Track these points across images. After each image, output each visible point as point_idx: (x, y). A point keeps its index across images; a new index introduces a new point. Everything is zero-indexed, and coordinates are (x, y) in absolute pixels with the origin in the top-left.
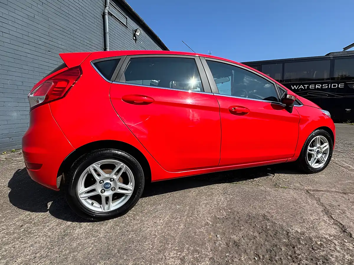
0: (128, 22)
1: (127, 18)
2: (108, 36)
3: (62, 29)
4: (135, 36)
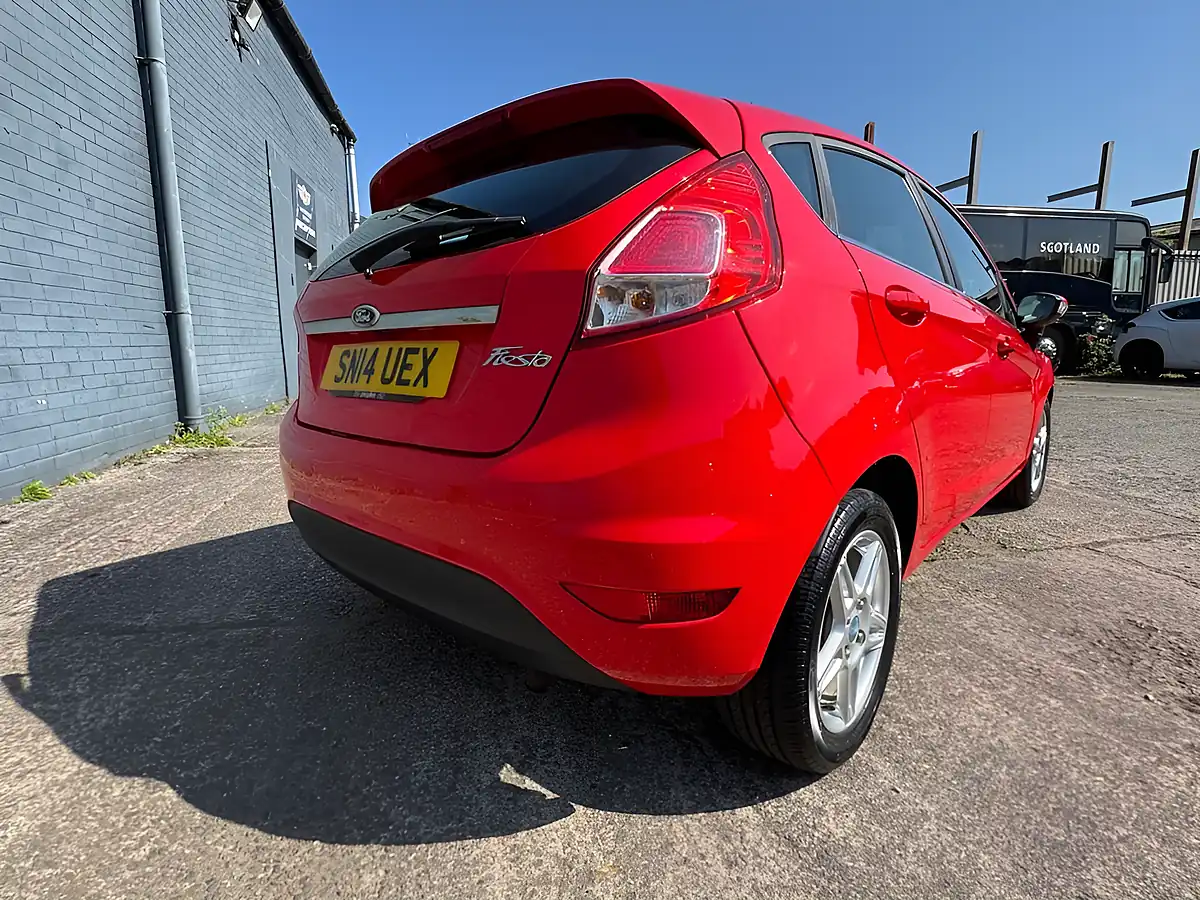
4: (235, 26)
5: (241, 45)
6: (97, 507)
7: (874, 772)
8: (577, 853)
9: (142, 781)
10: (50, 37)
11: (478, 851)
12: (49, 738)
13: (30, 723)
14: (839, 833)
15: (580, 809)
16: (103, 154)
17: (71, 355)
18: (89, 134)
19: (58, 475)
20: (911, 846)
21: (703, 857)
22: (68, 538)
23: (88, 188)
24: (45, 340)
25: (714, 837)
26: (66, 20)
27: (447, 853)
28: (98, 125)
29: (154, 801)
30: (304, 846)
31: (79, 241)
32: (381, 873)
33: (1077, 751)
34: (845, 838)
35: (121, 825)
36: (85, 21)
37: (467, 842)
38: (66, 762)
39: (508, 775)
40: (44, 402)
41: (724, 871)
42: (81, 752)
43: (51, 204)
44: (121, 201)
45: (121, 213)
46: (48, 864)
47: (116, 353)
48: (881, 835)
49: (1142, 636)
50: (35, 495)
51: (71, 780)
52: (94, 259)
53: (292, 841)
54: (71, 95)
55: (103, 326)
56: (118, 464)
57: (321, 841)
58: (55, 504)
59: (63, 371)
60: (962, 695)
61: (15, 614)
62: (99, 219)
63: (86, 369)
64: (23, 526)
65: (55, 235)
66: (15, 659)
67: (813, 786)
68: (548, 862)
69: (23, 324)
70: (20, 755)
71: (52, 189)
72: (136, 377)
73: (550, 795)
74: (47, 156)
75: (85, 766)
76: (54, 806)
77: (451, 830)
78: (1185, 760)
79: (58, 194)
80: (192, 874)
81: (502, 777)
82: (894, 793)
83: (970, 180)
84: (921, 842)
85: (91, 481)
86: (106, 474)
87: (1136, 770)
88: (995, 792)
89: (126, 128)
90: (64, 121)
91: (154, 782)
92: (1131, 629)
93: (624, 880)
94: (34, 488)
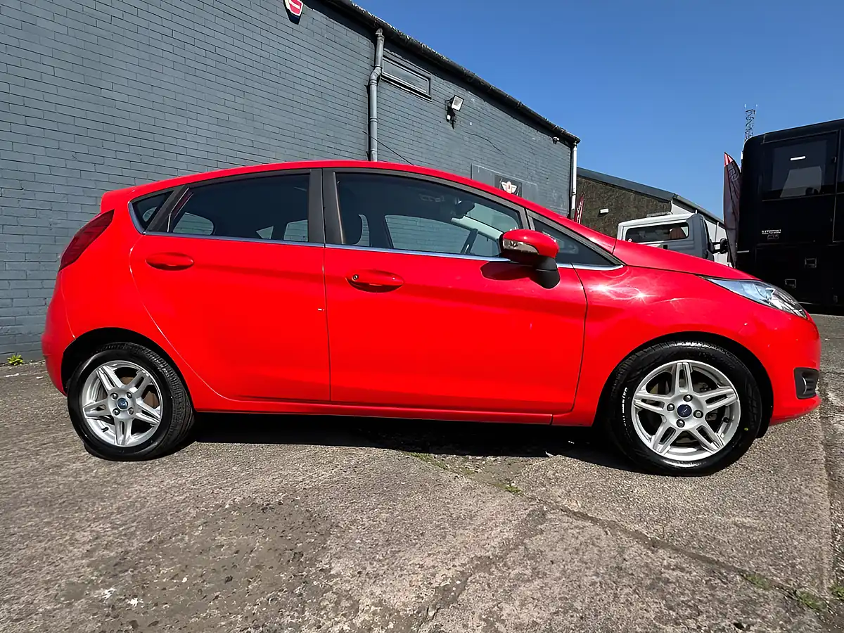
0: (432, 86)
1: (429, 79)
2: (375, 125)
3: (277, 130)
4: (451, 112)
5: (452, 122)
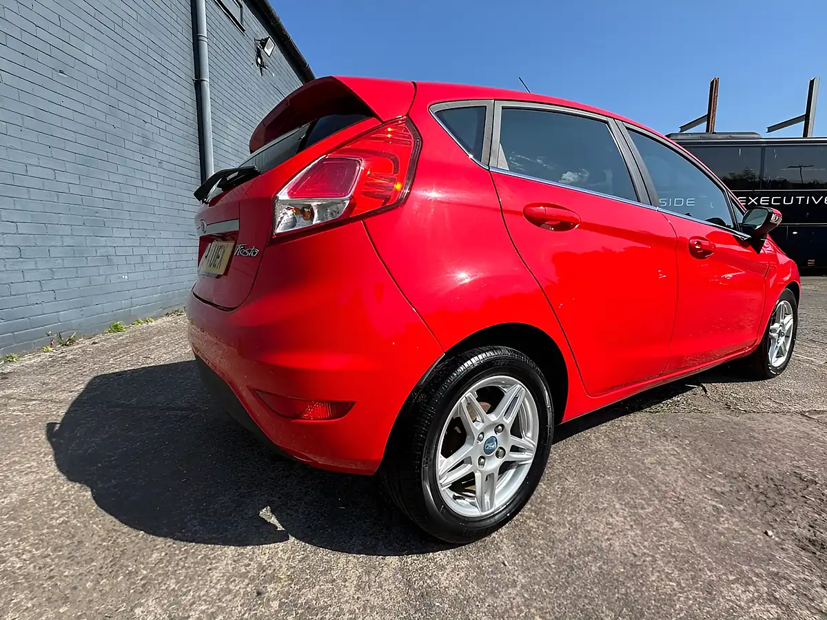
0: (244, 16)
1: (241, 7)
2: (206, 46)
4: (259, 55)
5: (262, 66)
6: (146, 337)
7: (500, 549)
8: (273, 564)
9: (79, 485)
10: (142, 72)
11: (219, 552)
12: (50, 457)
13: (47, 448)
14: (445, 583)
15: (292, 539)
16: (170, 136)
17: (144, 251)
18: (163, 125)
19: (131, 319)
20: (489, 600)
21: (345, 581)
22: (120, 354)
23: (159, 156)
24: (129, 242)
25: (360, 571)
26: (153, 63)
27: (203, 550)
28: (168, 120)
29: (78, 496)
30: (134, 532)
31: (154, 186)
32: (163, 554)
33: (669, 562)
34: (446, 588)
35: (57, 506)
36: (164, 62)
37: (217, 546)
38: (52, 469)
39: (265, 513)
40: (126, 277)
41: (352, 591)
42: (60, 467)
43: (138, 165)
44: (181, 163)
45: (179, 169)
46: (14, 519)
47: (171, 250)
48: (473, 590)
49: (801, 485)
50: (117, 329)
51: (47, 480)
52: (162, 196)
53: (131, 529)
54: (153, 104)
55: (164, 234)
56: (167, 314)
57: (145, 532)
58: (124, 335)
59: (138, 259)
60: (605, 509)
61: (71, 392)
62: (166, 174)
63: (153, 259)
64: (103, 346)
65: (139, 183)
66: (58, 414)
67: (448, 552)
68: (254, 565)
69: (117, 233)
70: (32, 463)
71: (138, 157)
72: (183, 264)
73: (280, 528)
74: (136, 139)
75: (58, 473)
76: (33, 491)
77: (213, 538)
78: (760, 584)
79: (141, 160)
80: (74, 536)
81: (261, 513)
82: (502, 565)
83: (806, 117)
84: (498, 601)
85: (150, 323)
86: (159, 321)
87: (710, 583)
88: (579, 578)
89: (184, 120)
90: (148, 119)
91: (85, 486)
92: (794, 480)
93: (290, 584)
94: (117, 325)
